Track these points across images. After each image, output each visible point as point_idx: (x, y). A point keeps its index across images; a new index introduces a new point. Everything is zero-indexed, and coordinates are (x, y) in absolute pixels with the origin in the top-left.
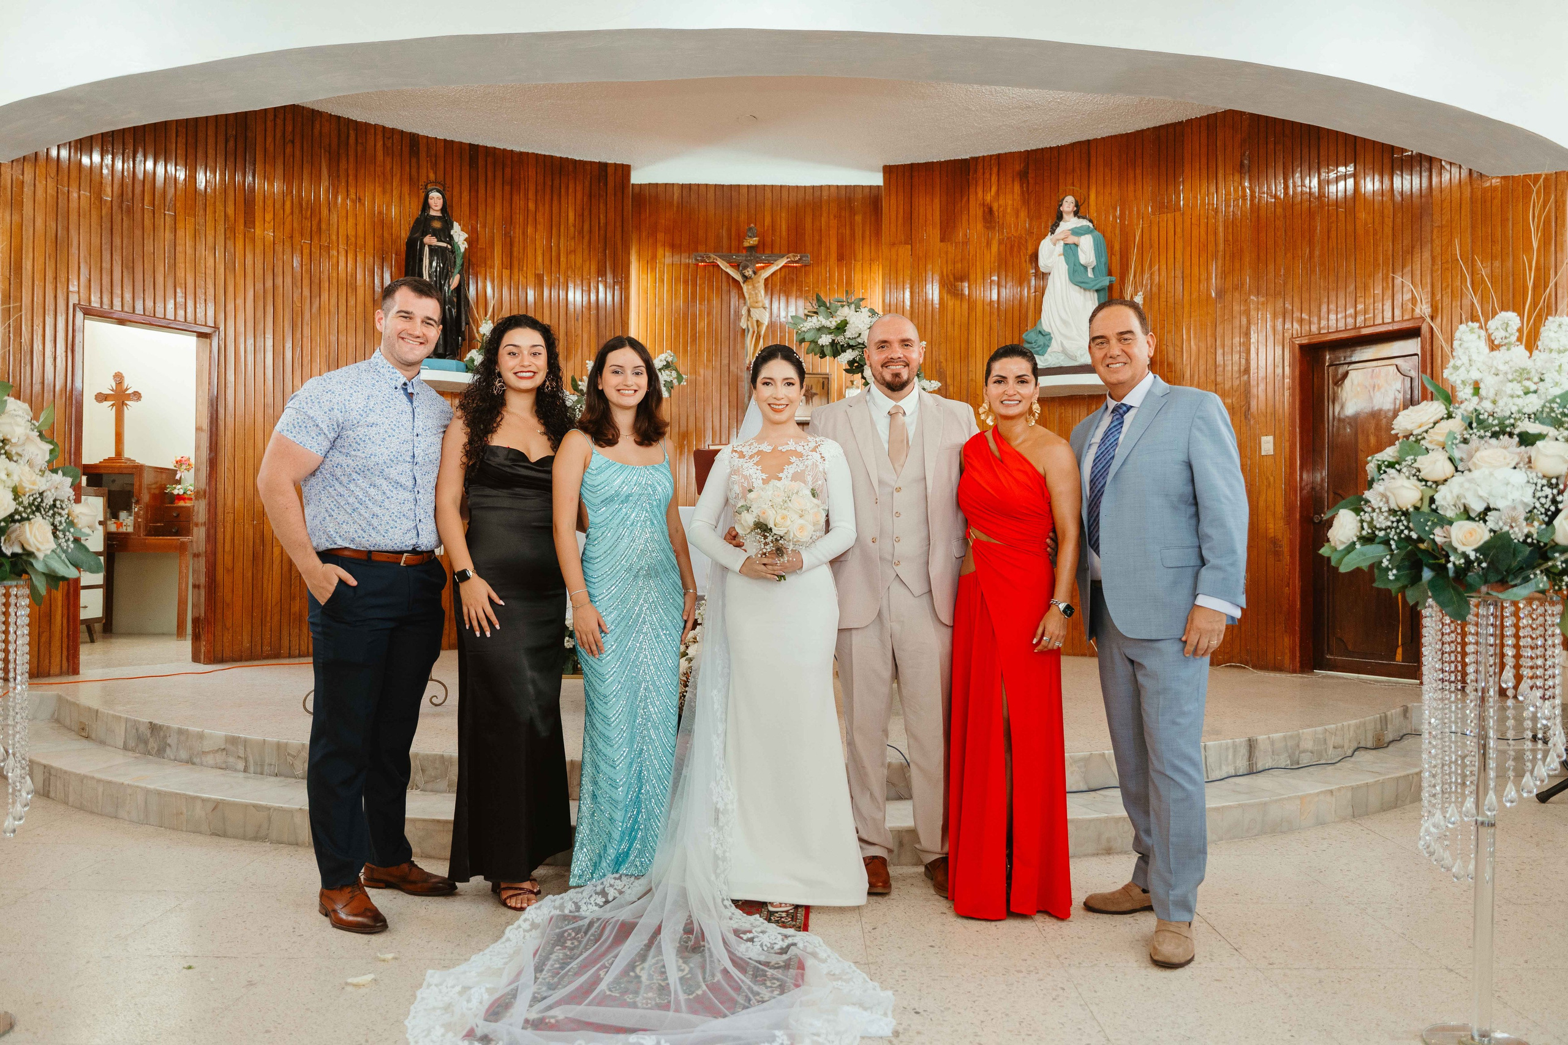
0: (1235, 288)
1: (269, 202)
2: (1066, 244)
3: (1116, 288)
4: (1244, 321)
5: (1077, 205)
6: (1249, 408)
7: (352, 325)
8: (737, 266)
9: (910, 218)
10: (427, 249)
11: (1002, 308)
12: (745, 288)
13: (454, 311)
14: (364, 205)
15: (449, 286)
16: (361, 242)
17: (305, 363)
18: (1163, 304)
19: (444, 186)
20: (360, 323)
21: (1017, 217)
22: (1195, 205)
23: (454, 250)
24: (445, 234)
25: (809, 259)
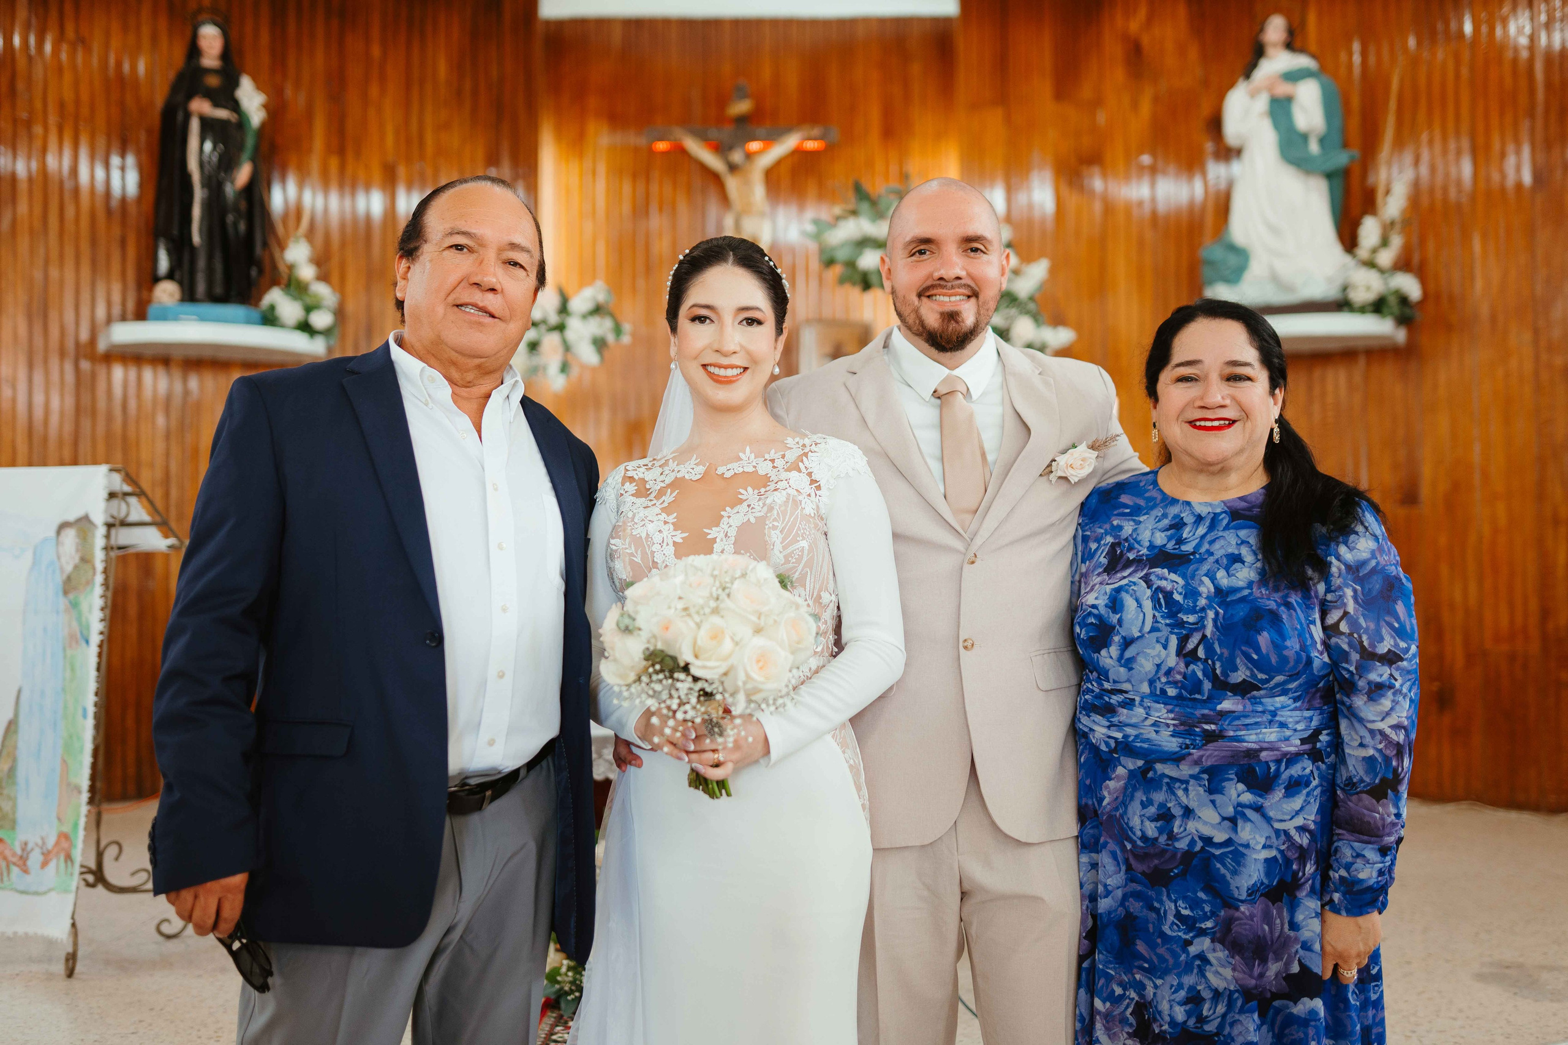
2: (1273, 99)
3: (1357, 171)
5: (1290, 31)
7: (69, 251)
9: (1002, 63)
10: (195, 124)
12: (732, 183)
13: (242, 227)
14: (90, 51)
15: (233, 182)
16: (85, 111)
20: (85, 247)
21: (1183, 56)
22: (1492, 30)
23: (242, 122)
24: (226, 96)
25: (835, 135)
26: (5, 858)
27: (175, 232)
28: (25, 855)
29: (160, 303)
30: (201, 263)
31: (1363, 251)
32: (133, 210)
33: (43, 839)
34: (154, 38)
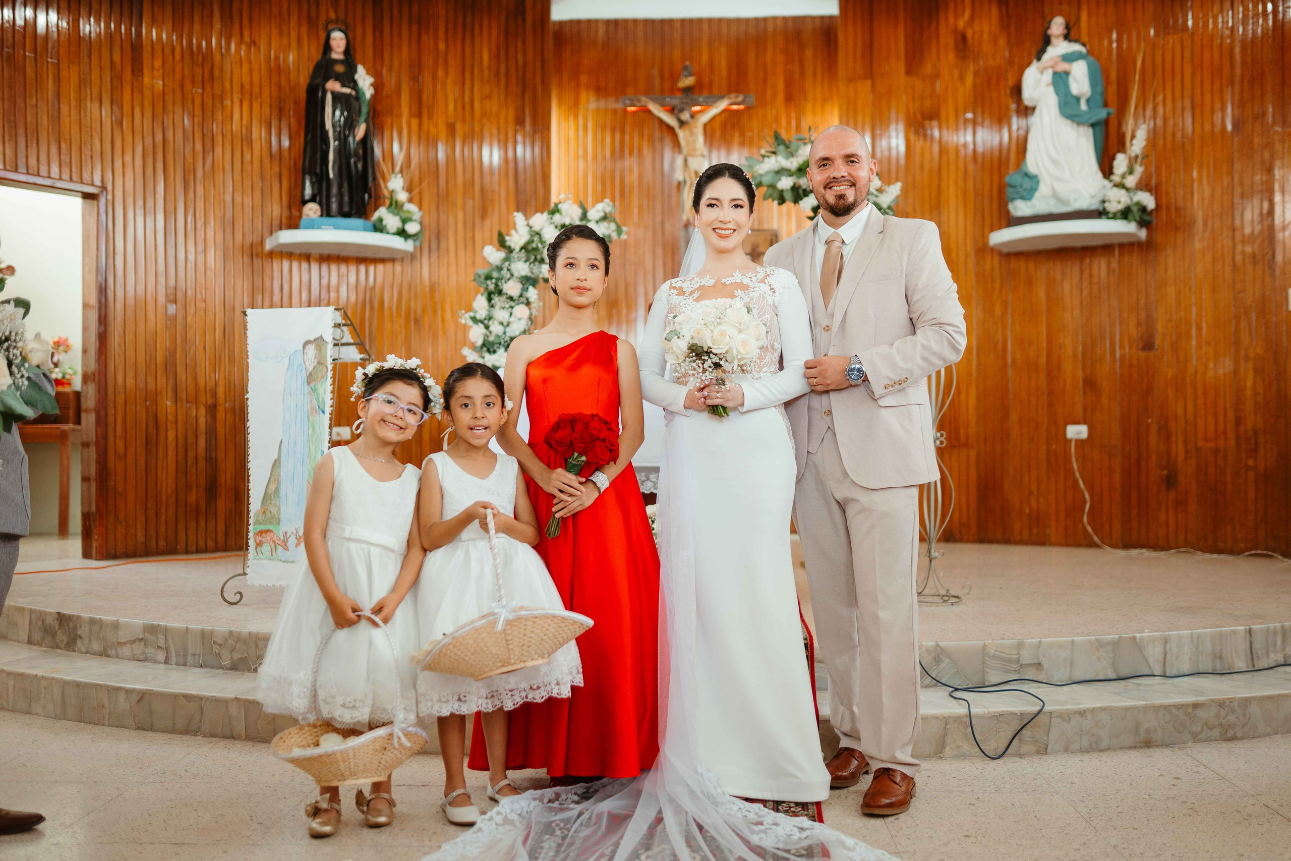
0: (1255, 118)
1: (158, 48)
2: (1055, 74)
3: (1113, 122)
4: (1267, 155)
5: (1068, 27)
6: (1274, 257)
7: (248, 184)
8: (672, 110)
9: (869, 51)
10: (329, 97)
11: (980, 149)
12: (681, 134)
13: (360, 165)
14: (259, 49)
15: (354, 137)
16: (256, 90)
17: (199, 226)
18: (1169, 139)
19: (347, 28)
20: (257, 179)
21: (995, 43)
22: (1206, 24)
23: (358, 97)
24: (349, 79)
25: (752, 100)
26: (274, 542)
27: (318, 171)
28: (285, 539)
29: (308, 215)
30: (334, 190)
31: (1116, 178)
32: (286, 155)
33: (296, 529)
34: (299, 40)
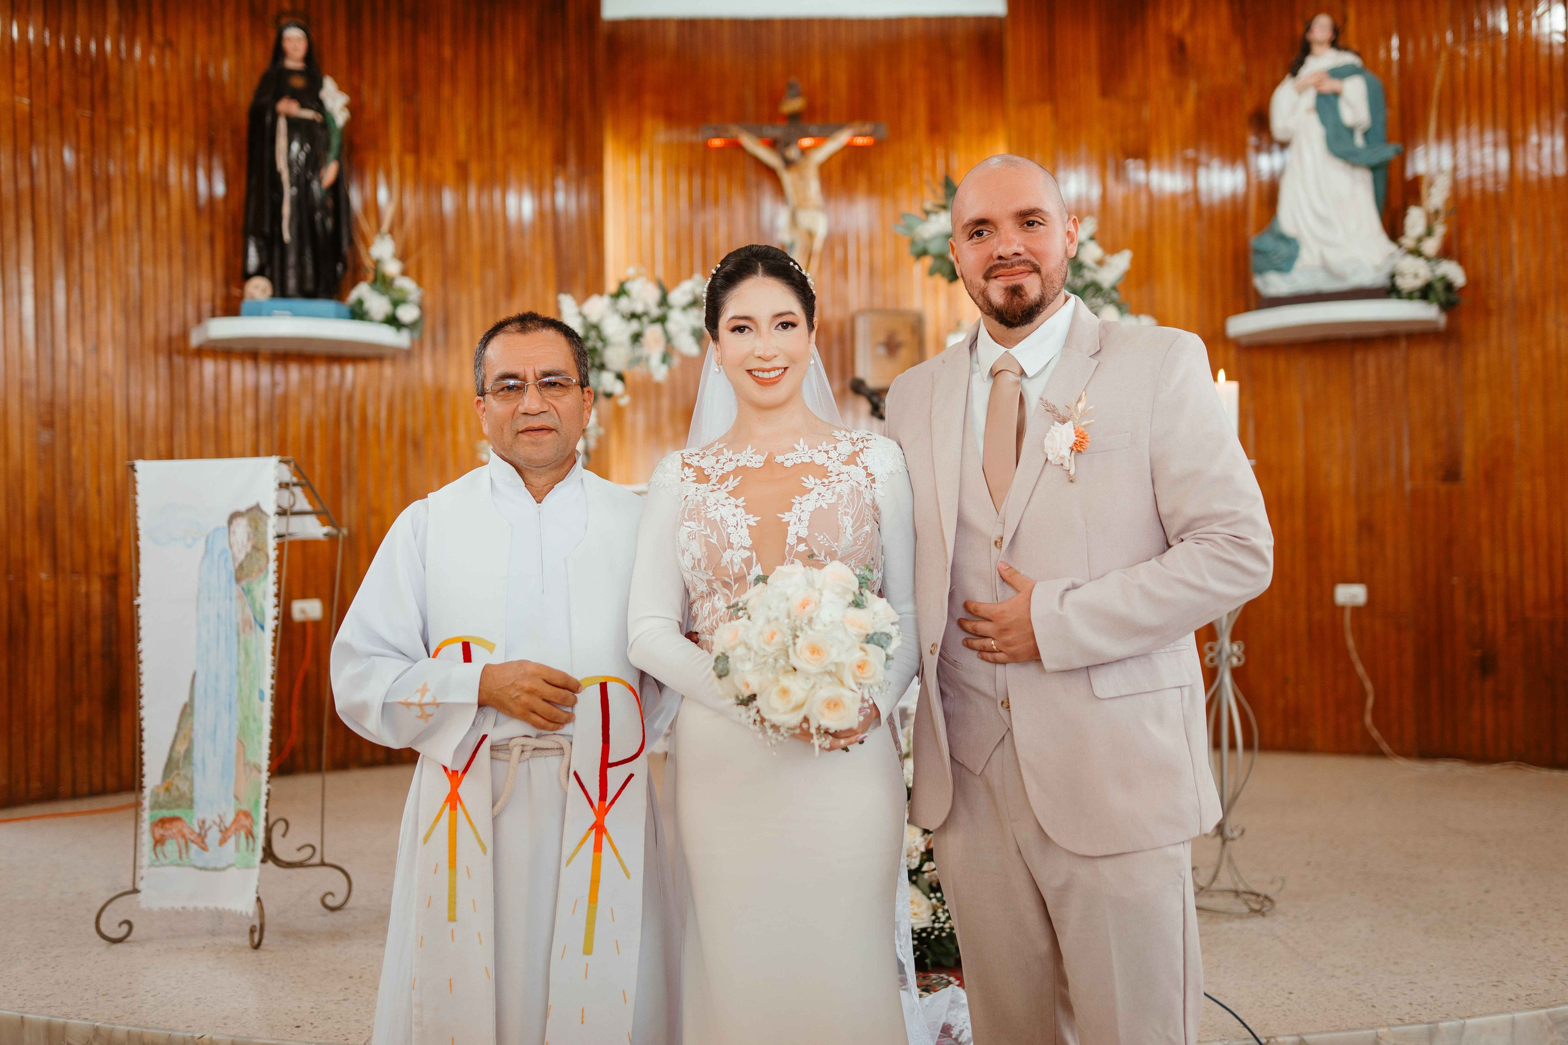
2: (1319, 93)
5: (1334, 29)
7: (163, 249)
8: (773, 144)
9: (1050, 62)
10: (282, 125)
12: (788, 178)
13: (329, 223)
14: (177, 52)
15: (320, 181)
16: (174, 112)
18: (1476, 186)
20: (176, 243)
21: (1226, 53)
23: (326, 124)
24: (311, 97)
25: (884, 131)
26: (184, 836)
27: (267, 230)
28: (203, 833)
29: (252, 298)
30: (292, 259)
31: (1409, 240)
32: (220, 208)
33: (220, 817)
34: (238, 41)
